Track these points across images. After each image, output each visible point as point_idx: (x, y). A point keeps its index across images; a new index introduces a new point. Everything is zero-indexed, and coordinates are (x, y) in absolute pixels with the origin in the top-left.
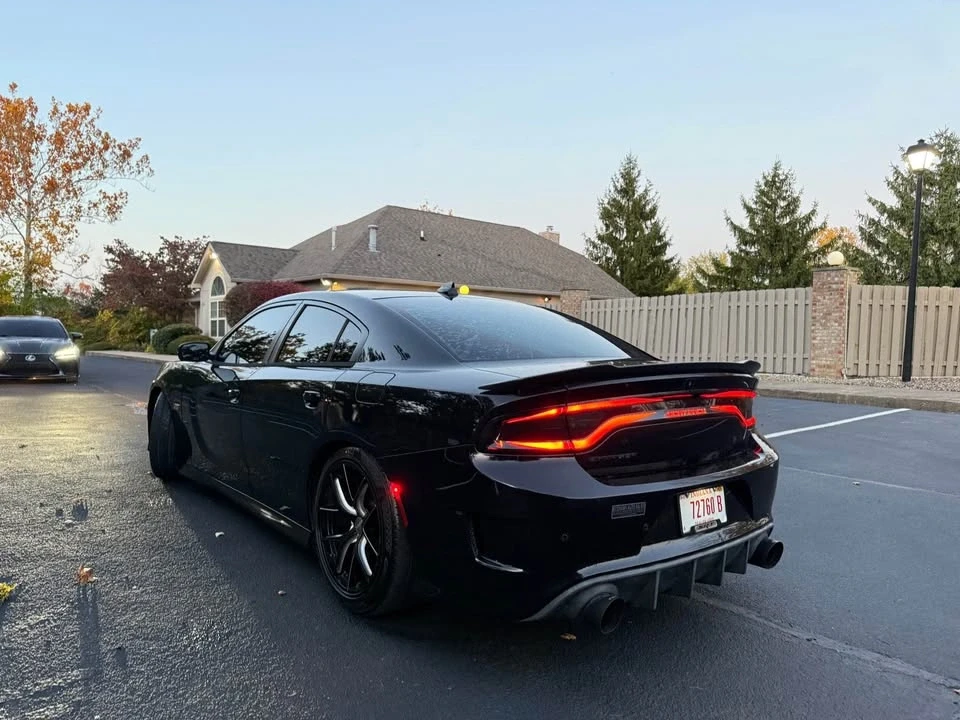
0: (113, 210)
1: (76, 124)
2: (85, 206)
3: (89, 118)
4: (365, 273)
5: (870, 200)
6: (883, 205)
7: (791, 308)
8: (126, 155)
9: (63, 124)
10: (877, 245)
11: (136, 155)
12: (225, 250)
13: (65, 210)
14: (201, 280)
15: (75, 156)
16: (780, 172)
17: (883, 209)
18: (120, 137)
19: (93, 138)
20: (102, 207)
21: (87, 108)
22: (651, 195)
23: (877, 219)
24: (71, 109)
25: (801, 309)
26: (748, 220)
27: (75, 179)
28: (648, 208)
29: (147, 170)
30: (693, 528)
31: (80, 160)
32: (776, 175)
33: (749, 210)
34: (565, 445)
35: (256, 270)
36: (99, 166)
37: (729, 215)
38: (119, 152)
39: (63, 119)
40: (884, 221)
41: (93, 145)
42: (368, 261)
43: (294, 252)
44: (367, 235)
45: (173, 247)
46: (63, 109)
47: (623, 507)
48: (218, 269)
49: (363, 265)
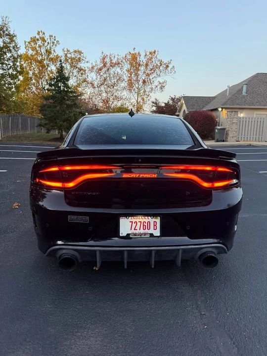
0: (162, 88)
1: (152, 58)
2: (154, 87)
3: (155, 55)
4: (238, 104)
8: (167, 66)
9: (148, 59)
11: (171, 66)
12: (187, 99)
13: (148, 89)
14: (180, 112)
15: (151, 70)
18: (165, 61)
19: (157, 62)
20: (159, 87)
21: (155, 52)
24: (151, 53)
27: (151, 78)
29: (174, 71)
30: (128, 235)
31: (152, 71)
34: (63, 185)
35: (197, 106)
36: (159, 73)
38: (165, 66)
39: (148, 57)
41: (157, 65)
42: (240, 99)
43: (214, 98)
44: (243, 87)
45: (173, 99)
46: (148, 54)
47: (74, 217)
48: (184, 107)
49: (237, 101)
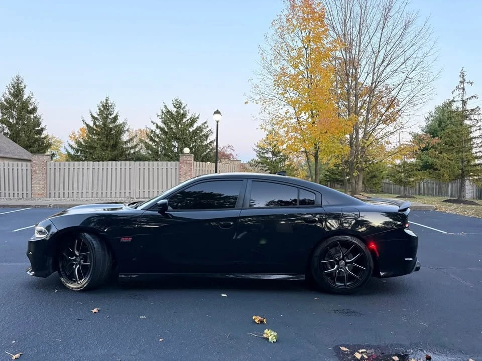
5: (152, 122)
6: (157, 125)
7: (169, 170)
10: (154, 141)
16: (109, 102)
17: (157, 127)
22: (33, 100)
23: (154, 131)
25: (174, 171)
26: (93, 122)
28: (31, 107)
32: (107, 103)
33: (93, 117)
37: (84, 119)
40: (158, 132)
